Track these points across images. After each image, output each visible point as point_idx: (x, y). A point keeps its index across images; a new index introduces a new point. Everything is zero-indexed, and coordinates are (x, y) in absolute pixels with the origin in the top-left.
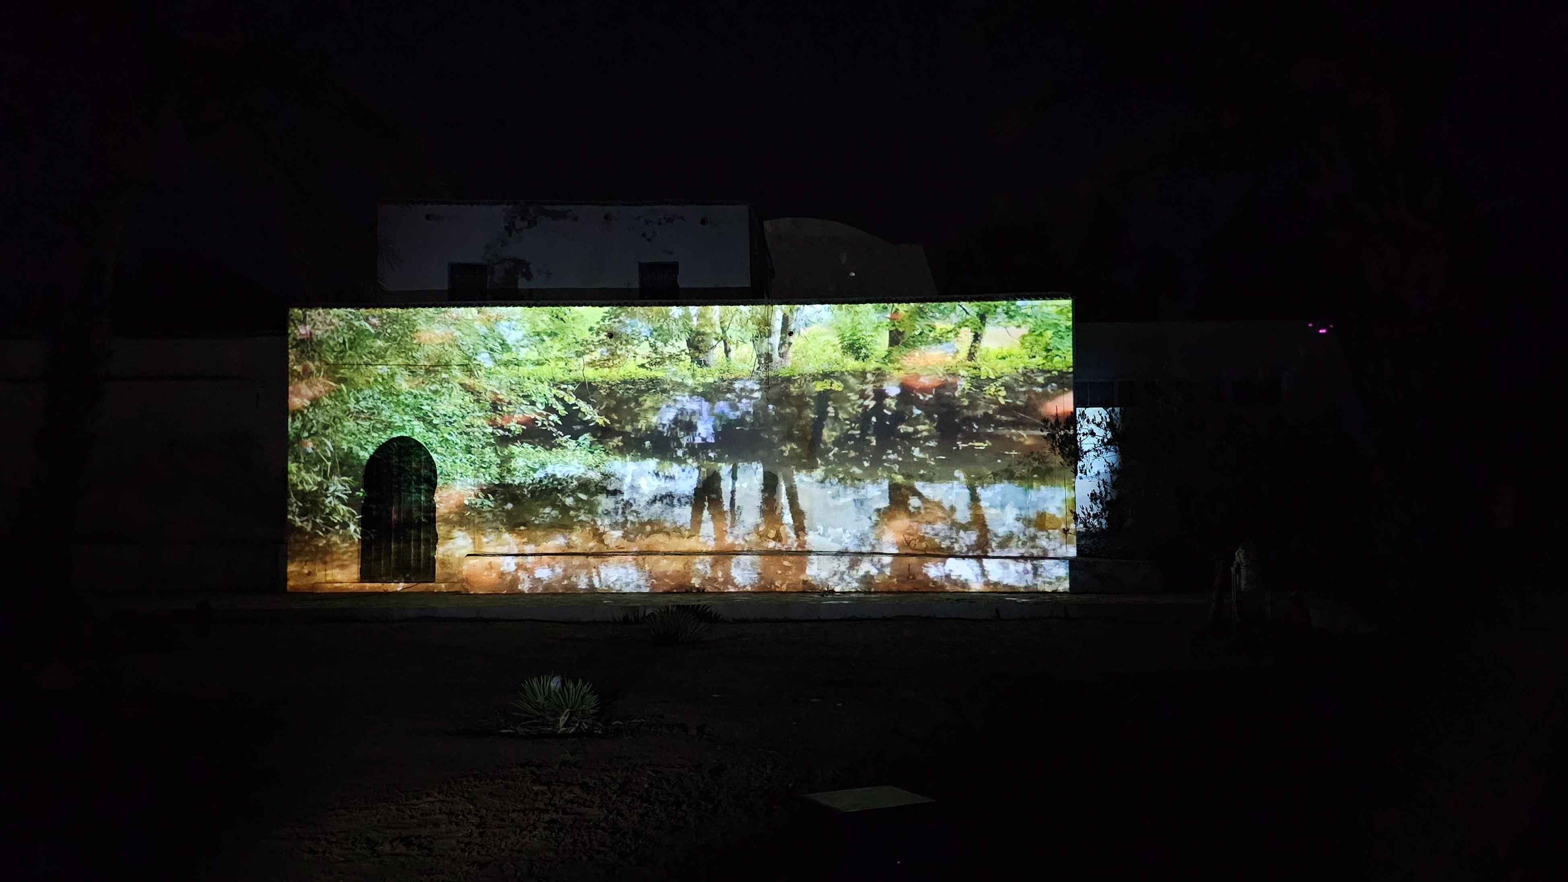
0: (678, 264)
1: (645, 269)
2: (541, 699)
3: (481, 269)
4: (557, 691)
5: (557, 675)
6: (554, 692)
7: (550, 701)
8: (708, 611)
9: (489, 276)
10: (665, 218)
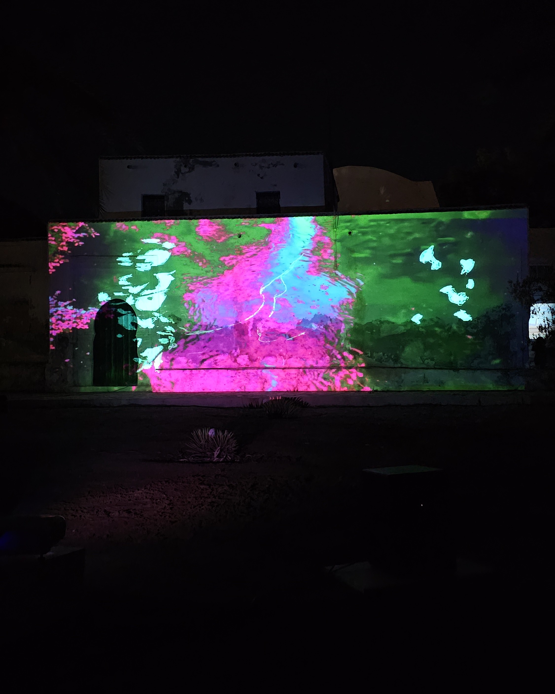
0: (280, 193)
1: (260, 196)
2: (203, 442)
3: (161, 198)
4: (212, 437)
5: (212, 428)
7: (208, 442)
8: (300, 401)
9: (166, 202)
10: (272, 164)
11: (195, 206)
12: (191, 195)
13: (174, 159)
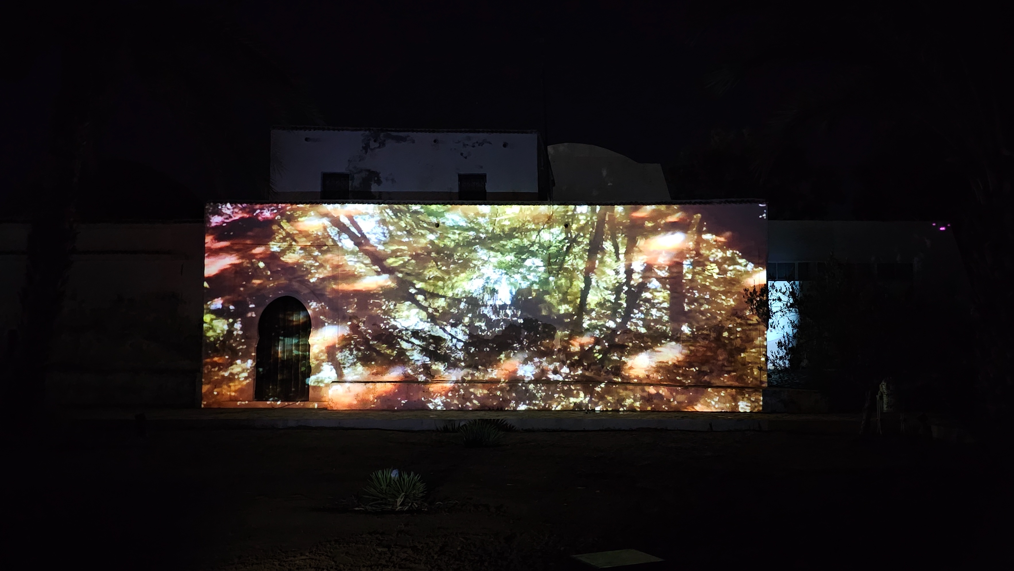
0: (486, 176)
1: (462, 178)
2: (384, 487)
3: (345, 177)
4: (396, 480)
5: (395, 469)
6: (394, 480)
7: (390, 487)
8: (504, 423)
9: (350, 182)
10: (477, 142)
11: (385, 187)
12: (380, 175)
13: (362, 132)
